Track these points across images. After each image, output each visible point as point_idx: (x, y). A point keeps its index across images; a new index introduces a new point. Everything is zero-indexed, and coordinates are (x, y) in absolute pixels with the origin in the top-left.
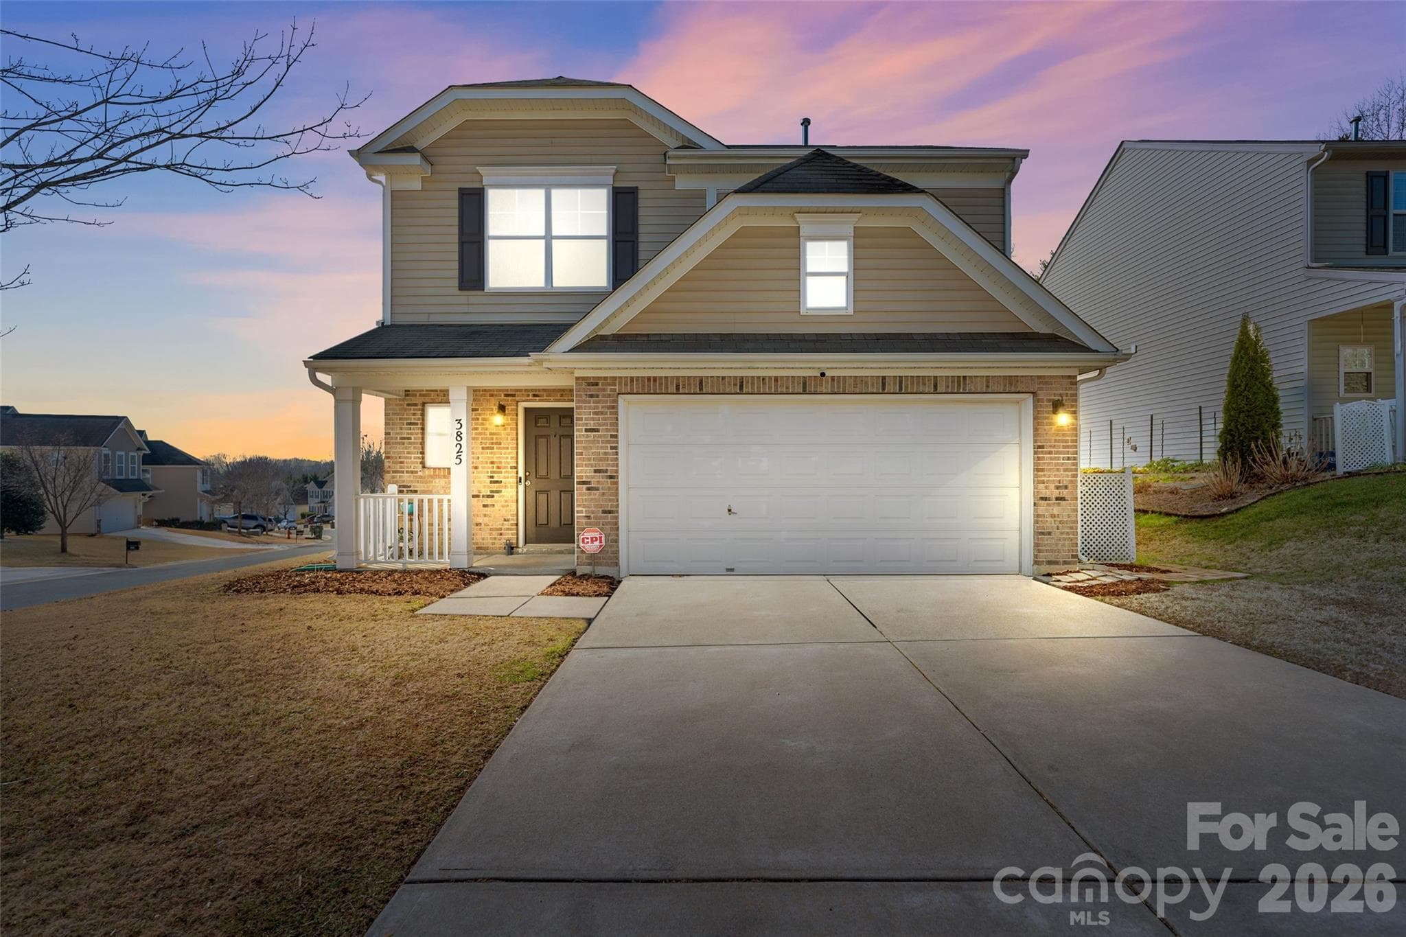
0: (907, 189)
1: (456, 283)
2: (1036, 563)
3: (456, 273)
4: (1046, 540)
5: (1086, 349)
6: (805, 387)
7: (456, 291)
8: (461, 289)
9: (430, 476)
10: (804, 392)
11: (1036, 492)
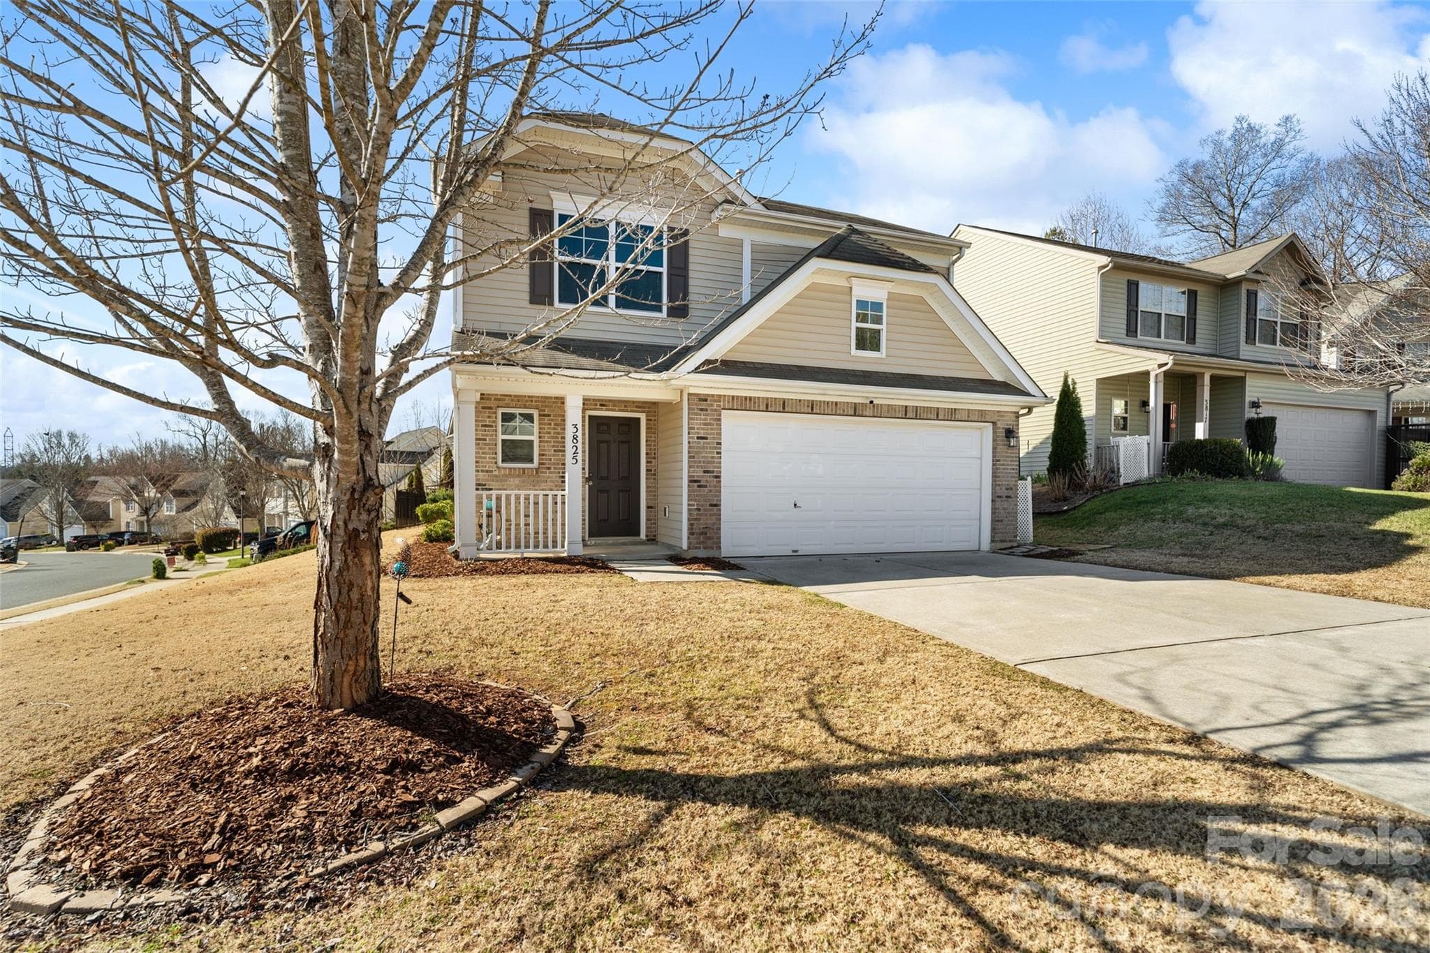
0: (926, 269)
1: (527, 296)
2: (992, 541)
3: (526, 288)
4: (999, 526)
5: (1029, 395)
6: (856, 411)
7: (526, 303)
8: (532, 302)
9: (506, 476)
10: (855, 415)
11: (993, 493)
